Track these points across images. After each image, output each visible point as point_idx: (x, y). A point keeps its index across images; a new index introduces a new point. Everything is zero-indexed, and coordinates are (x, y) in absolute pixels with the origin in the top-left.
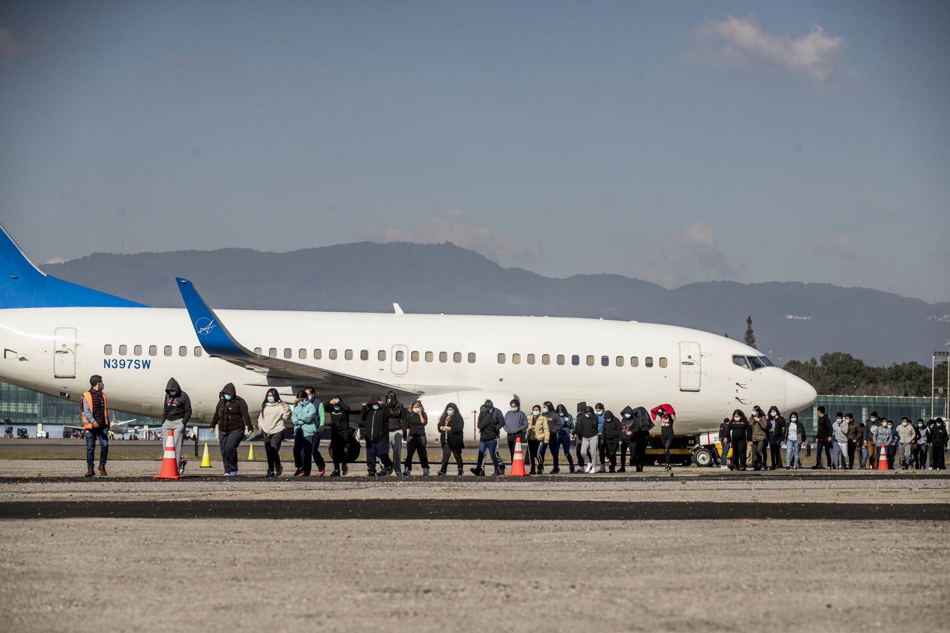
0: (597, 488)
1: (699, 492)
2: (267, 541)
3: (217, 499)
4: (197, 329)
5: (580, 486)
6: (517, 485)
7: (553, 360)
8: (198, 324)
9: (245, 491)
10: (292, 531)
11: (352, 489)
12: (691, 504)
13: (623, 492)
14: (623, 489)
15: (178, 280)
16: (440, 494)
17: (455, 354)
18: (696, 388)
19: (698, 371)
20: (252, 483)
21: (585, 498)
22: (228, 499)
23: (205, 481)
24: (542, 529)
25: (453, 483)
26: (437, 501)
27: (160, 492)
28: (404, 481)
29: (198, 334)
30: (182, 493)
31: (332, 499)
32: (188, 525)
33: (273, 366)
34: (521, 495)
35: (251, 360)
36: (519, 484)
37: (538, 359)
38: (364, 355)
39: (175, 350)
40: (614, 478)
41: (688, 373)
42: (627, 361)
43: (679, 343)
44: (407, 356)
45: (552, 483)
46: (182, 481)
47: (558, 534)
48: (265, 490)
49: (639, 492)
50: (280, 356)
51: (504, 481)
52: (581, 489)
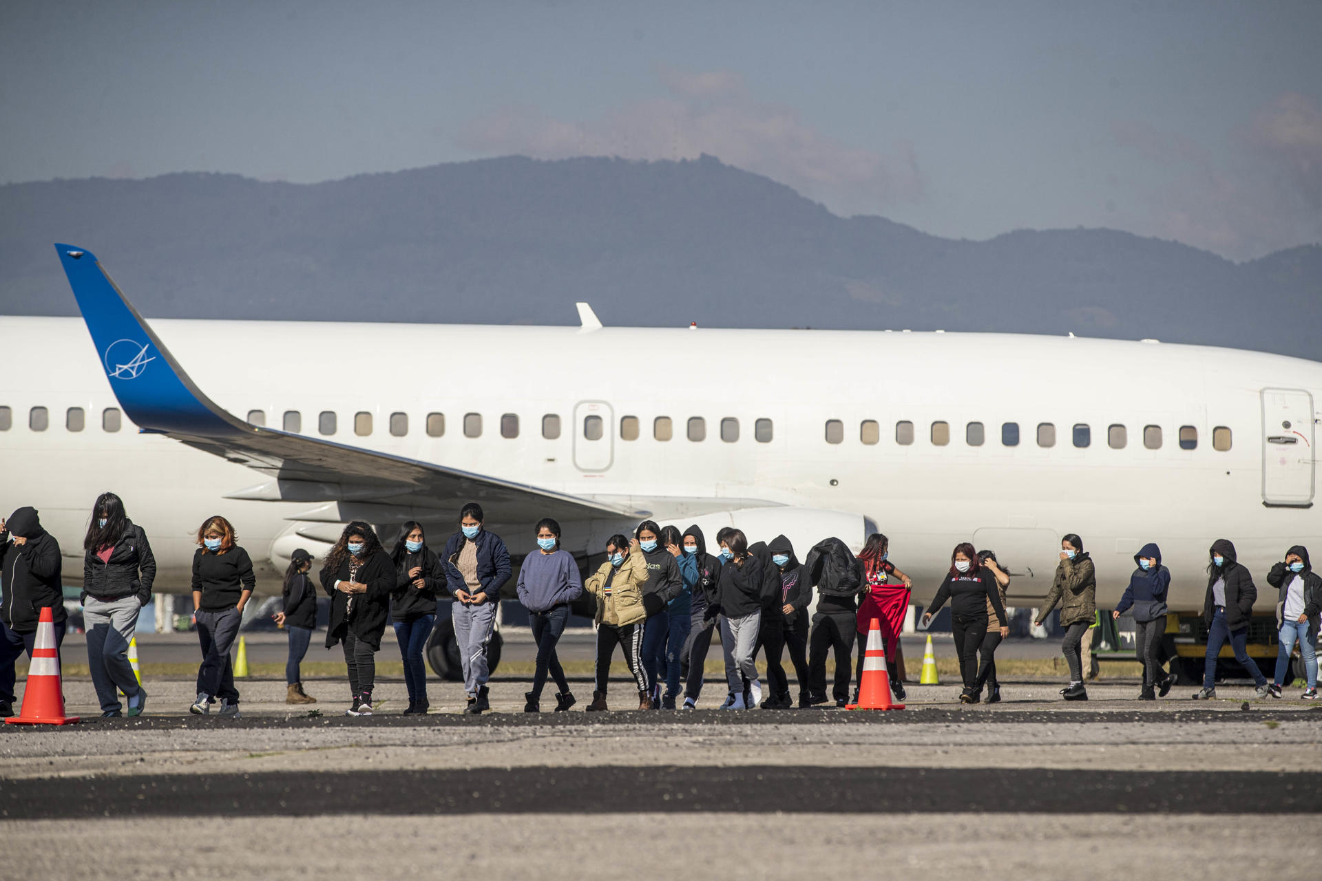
0: (1062, 738)
1: (1311, 748)
2: (277, 868)
3: (157, 770)
4: (109, 366)
5: (1023, 733)
6: (871, 731)
7: (958, 433)
8: (111, 354)
9: (226, 750)
10: (336, 843)
11: (479, 742)
12: (1290, 777)
13: (1124, 748)
14: (1124, 739)
15: (62, 249)
16: (689, 752)
17: (723, 421)
18: (1303, 500)
19: (1309, 457)
20: (242, 730)
21: (1033, 760)
22: (185, 770)
23: (129, 728)
24: (931, 836)
25: (719, 727)
26: (681, 770)
27: (20, 756)
28: (603, 723)
29: (113, 381)
30: (73, 758)
31: (432, 766)
32: (85, 835)
33: (291, 452)
34: (880, 755)
35: (241, 440)
36: (876, 728)
37: (922, 432)
38: (510, 426)
39: (57, 418)
40: (1104, 714)
41: (1283, 462)
42: (1135, 436)
43: (1262, 392)
44: (610, 427)
45: (954, 726)
46: (72, 729)
47: (969, 847)
48: (272, 748)
49: (1163, 748)
50: (309, 429)
51: (841, 722)
52: (1024, 739)
